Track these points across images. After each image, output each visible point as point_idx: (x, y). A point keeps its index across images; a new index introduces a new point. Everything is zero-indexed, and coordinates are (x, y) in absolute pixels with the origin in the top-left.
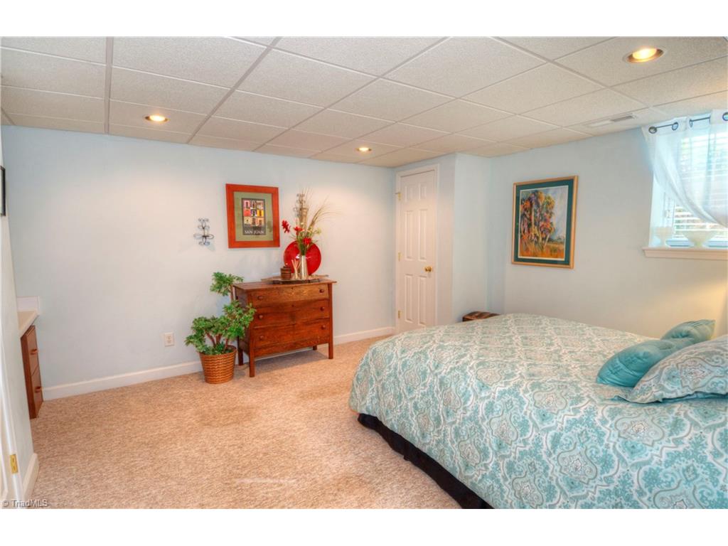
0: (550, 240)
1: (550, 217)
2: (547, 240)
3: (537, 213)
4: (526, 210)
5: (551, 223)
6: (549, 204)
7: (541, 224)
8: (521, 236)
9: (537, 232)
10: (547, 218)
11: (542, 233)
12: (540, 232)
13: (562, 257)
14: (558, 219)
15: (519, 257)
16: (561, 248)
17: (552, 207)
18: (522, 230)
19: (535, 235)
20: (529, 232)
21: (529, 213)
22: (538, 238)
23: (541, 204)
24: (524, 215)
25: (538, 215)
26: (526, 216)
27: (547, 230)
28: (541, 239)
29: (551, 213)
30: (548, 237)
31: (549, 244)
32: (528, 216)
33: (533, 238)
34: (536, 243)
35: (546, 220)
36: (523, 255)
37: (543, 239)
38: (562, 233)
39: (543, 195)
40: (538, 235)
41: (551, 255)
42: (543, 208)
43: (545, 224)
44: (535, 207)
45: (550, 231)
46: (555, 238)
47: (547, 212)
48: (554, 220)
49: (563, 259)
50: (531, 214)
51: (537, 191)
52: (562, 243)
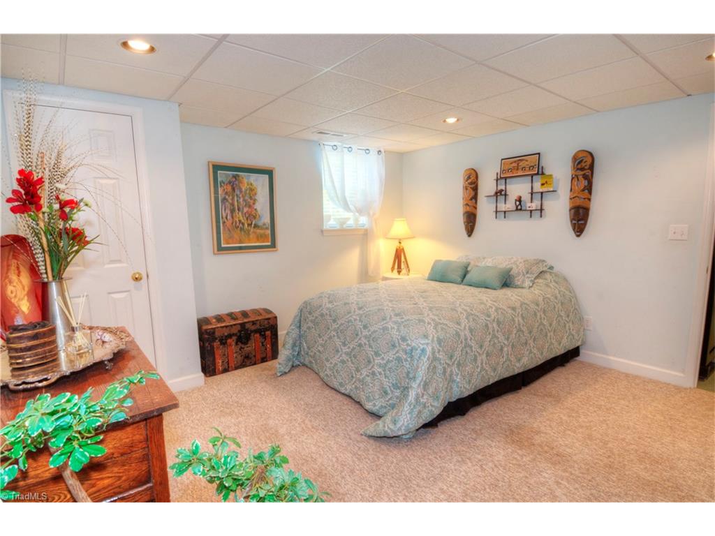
0: (256, 226)
1: (254, 204)
2: (253, 226)
3: (240, 198)
4: (226, 193)
5: (256, 209)
6: (252, 190)
7: (246, 210)
8: (224, 222)
9: (241, 218)
10: (252, 204)
11: (247, 219)
12: (245, 219)
13: (268, 242)
14: (262, 205)
15: (223, 246)
16: (266, 233)
17: (256, 194)
18: (224, 215)
19: (240, 221)
20: (233, 218)
21: (231, 197)
22: (243, 224)
23: (243, 190)
24: (224, 199)
25: (241, 200)
26: (227, 200)
27: (252, 216)
28: (246, 225)
29: (255, 200)
30: (253, 223)
31: (255, 230)
32: (230, 201)
33: (238, 224)
34: (241, 229)
35: (250, 206)
36: (228, 243)
37: (248, 225)
38: (266, 219)
39: (245, 181)
40: (243, 221)
41: (258, 240)
42: (246, 194)
43: (250, 210)
44: (237, 192)
45: (255, 217)
46: (260, 224)
47: (251, 198)
48: (258, 206)
49: (269, 244)
50: (233, 199)
51: (238, 176)
52: (267, 228)
